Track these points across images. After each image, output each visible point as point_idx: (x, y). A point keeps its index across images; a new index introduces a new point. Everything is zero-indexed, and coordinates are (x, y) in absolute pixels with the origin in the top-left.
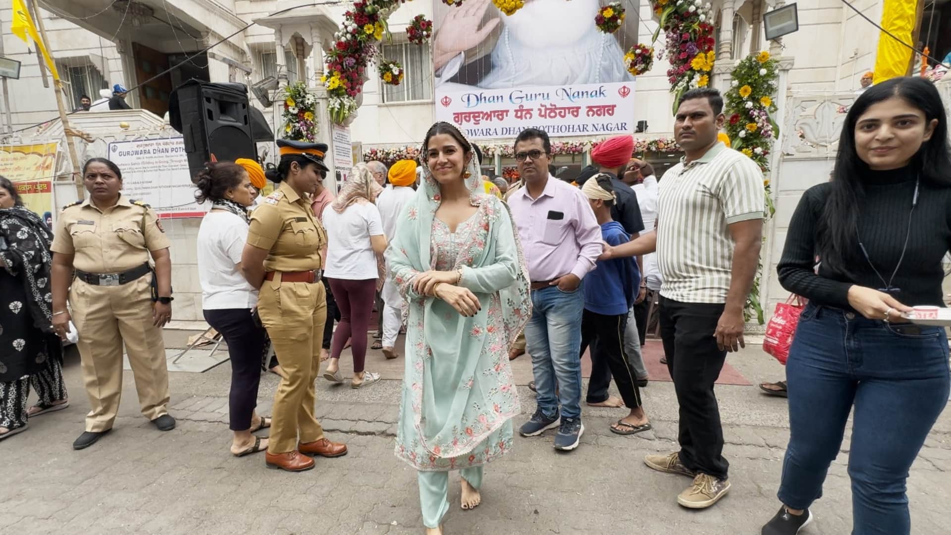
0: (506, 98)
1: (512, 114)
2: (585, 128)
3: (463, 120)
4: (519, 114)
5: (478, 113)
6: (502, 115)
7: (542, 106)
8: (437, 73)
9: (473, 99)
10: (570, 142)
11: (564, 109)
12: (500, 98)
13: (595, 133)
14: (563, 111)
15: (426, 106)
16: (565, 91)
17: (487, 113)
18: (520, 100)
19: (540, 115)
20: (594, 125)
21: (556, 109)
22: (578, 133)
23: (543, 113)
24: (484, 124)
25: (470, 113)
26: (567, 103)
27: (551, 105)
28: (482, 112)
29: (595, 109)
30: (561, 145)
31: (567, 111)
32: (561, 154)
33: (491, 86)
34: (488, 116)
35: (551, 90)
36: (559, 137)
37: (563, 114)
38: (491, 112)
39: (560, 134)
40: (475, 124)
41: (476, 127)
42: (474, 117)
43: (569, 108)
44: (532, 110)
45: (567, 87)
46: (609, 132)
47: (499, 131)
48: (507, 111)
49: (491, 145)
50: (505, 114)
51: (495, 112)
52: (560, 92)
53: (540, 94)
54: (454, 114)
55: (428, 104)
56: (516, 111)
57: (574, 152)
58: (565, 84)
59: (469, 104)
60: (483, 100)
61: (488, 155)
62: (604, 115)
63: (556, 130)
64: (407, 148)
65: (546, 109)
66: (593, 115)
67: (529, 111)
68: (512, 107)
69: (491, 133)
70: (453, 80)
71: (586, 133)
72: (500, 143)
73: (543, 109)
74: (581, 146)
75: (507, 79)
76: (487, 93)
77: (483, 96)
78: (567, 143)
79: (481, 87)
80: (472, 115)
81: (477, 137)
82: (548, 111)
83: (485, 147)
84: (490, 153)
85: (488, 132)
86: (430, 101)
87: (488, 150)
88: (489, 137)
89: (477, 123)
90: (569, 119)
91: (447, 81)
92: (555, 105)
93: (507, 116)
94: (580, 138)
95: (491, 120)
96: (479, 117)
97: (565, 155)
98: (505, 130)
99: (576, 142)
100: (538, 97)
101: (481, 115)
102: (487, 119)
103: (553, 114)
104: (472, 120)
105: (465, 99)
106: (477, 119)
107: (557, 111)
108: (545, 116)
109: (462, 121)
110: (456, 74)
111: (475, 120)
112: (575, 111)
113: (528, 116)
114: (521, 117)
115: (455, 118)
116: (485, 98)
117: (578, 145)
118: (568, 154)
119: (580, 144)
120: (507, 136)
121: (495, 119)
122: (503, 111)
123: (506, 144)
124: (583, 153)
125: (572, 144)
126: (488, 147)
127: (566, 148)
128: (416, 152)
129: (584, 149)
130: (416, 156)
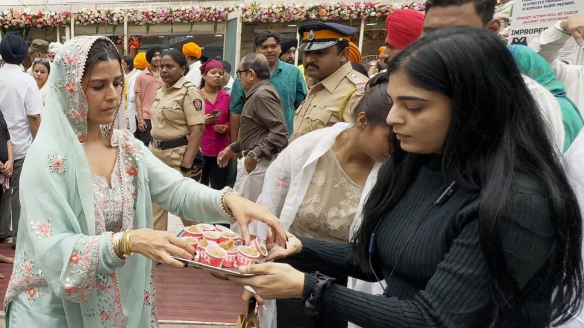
10: (213, 7)
30: (202, 10)
32: (201, 21)
49: (116, 10)
57: (216, 19)
61: (112, 21)
64: (12, 12)
72: (127, 7)
74: (226, 12)
78: (210, 8)
83: (109, 12)
84: (115, 19)
87: (112, 15)
97: (205, 23)
99: (220, 7)
117: (222, 10)
118: (209, 21)
119: (225, 10)
123: (135, 8)
124: (228, 22)
125: (215, 10)
126: (112, 12)
127: (208, 14)
128: (23, 17)
129: (231, 16)
130: (23, 22)
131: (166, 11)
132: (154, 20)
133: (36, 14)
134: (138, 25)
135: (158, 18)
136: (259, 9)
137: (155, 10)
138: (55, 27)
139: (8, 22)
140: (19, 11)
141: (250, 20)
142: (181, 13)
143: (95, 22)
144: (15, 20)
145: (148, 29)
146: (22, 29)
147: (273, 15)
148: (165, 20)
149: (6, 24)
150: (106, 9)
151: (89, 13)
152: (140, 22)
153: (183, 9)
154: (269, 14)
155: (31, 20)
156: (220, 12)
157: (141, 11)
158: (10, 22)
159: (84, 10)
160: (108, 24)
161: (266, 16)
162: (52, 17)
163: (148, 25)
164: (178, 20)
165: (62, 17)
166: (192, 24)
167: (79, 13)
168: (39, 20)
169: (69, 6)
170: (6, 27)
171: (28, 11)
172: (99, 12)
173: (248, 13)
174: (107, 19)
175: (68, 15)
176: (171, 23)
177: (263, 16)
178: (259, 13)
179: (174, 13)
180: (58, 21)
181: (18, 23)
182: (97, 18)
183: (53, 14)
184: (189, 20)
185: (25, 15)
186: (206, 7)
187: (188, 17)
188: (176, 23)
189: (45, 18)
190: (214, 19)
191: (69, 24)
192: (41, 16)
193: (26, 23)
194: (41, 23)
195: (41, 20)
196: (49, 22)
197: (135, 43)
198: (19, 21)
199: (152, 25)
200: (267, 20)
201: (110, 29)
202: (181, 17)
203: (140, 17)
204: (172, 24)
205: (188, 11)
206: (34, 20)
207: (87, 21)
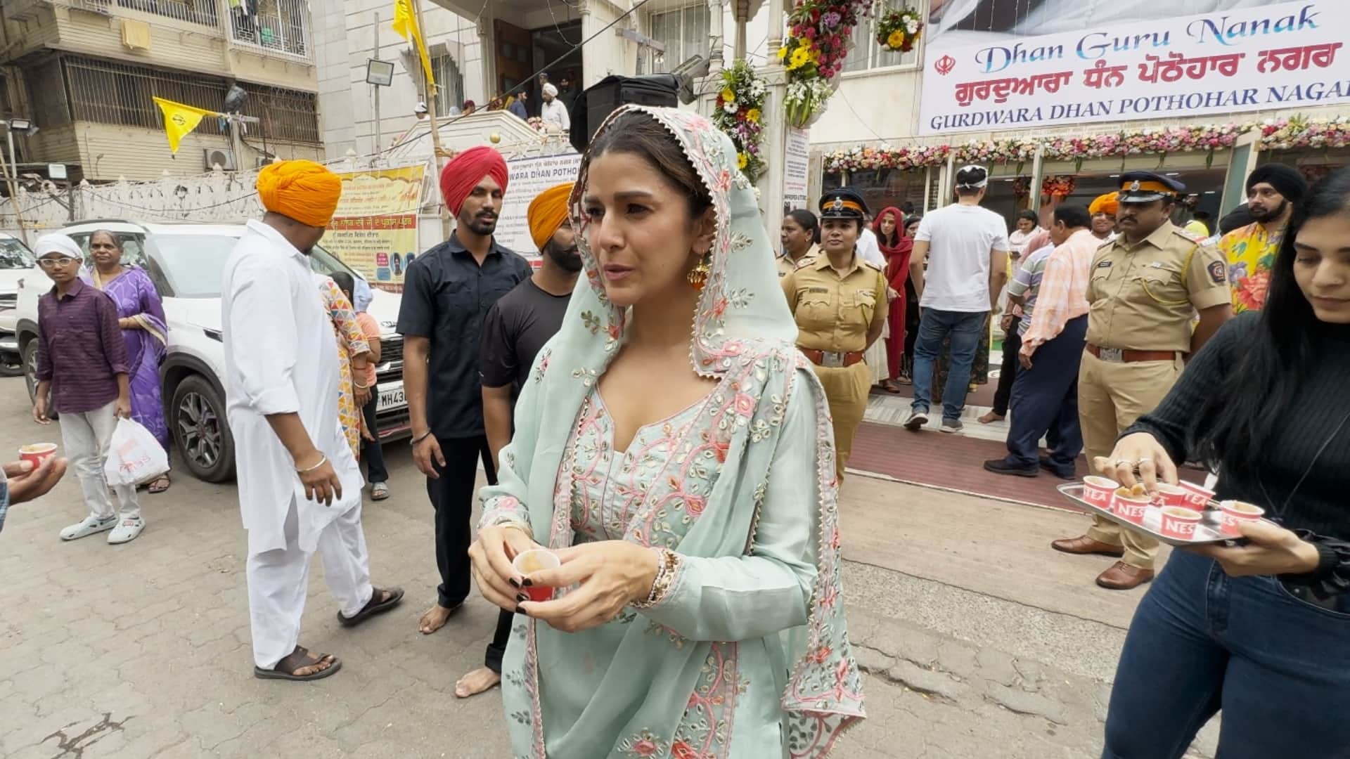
0: (1070, 49)
1: (1078, 78)
2: (1249, 96)
3: (975, 96)
4: (1094, 78)
5: (1008, 81)
6: (1057, 82)
7: (1149, 58)
8: (934, 17)
9: (999, 56)
10: (1208, 127)
11: (1203, 61)
12: (1056, 52)
13: (1276, 104)
14: (1199, 65)
15: (906, 75)
16: (1211, 24)
17: (1024, 81)
18: (1101, 49)
19: (1143, 77)
20: (1273, 90)
21: (1183, 61)
22: (1231, 108)
23: (1149, 73)
24: (1016, 101)
25: (989, 83)
26: (1213, 47)
27: (1172, 55)
28: (1015, 80)
29: (1282, 57)
30: (1184, 133)
31: (1209, 64)
32: (1181, 150)
33: (1037, 29)
34: (1026, 86)
35: (1175, 26)
36: (1181, 118)
37: (1196, 72)
38: (1034, 78)
39: (1185, 111)
40: (997, 101)
41: (999, 107)
42: (997, 90)
43: (1214, 59)
44: (1124, 68)
45: (1215, 17)
46: (1314, 102)
47: (1046, 114)
48: (1068, 75)
49: (1026, 140)
50: (1062, 79)
51: (1041, 78)
52: (1197, 28)
53: (1147, 36)
54: (958, 86)
55: (910, 71)
56: (1089, 73)
57: (1212, 146)
58: (1212, 9)
59: (989, 66)
60: (1020, 56)
61: (1017, 156)
62: (1305, 66)
63: (1175, 105)
64: (863, 150)
65: (1159, 64)
66: (1274, 69)
67: (1117, 71)
68: (1079, 66)
69: (1027, 116)
70: (965, 25)
71: (1249, 106)
72: (1043, 134)
73: (1151, 64)
74: (1235, 134)
75: (1075, 13)
76: (1029, 44)
77: (1020, 49)
78: (1200, 130)
79: (1020, 34)
80: (992, 86)
81: (1000, 126)
82: (1161, 69)
83: (1013, 143)
84: (1022, 153)
85: (1022, 115)
86: (914, 65)
87: (1018, 148)
88: (1022, 123)
89: (1002, 99)
90: (1213, 81)
91: (953, 28)
92: (1180, 55)
93: (1066, 82)
94: (1231, 119)
95: (1031, 93)
96: (1007, 87)
97: (1189, 153)
98: (1058, 110)
99: (1223, 126)
100: (1142, 41)
101: (1012, 85)
102: (1023, 92)
103: (1173, 73)
104: (993, 95)
105: (984, 57)
106: (1002, 92)
107: (1185, 67)
108: (1153, 78)
109: (971, 99)
110: (972, 14)
111: (998, 95)
112: (1229, 64)
113: (1114, 80)
114: (1098, 84)
115: (958, 93)
116: (1024, 52)
117: (1225, 131)
118: (1198, 149)
119: (1233, 130)
120: (1063, 120)
121: (1040, 91)
122: (1058, 76)
123: (1057, 135)
124: (1236, 149)
125: (1211, 131)
126: (1018, 144)
127: (1196, 139)
128: (879, 155)
129: (1241, 141)
130: (878, 162)
131: (1114, 137)
132: (1091, 152)
133: (898, 151)
134: (1062, 160)
135: (1099, 148)
136: (1307, 126)
137: (1093, 137)
138: (925, 167)
139: (856, 164)
140: (874, 148)
141: (1284, 145)
142: (1141, 139)
143: (989, 160)
144: (867, 161)
145: (1078, 167)
146: (876, 172)
147: (1338, 135)
148: (1110, 151)
149: (854, 166)
150: (1009, 139)
151: (980, 146)
152: (1065, 155)
153: (1147, 132)
154: (1331, 135)
155: (889, 159)
156: (1220, 134)
157: (1068, 139)
158: (860, 164)
159: (973, 141)
160: (1009, 162)
161: (1321, 138)
162: (921, 154)
163: (1079, 161)
164: (1136, 150)
165: (937, 153)
166: (1163, 157)
167: (963, 147)
168: (901, 159)
169: (949, 138)
170: (854, 170)
171: (886, 147)
172: (997, 144)
173: (1280, 133)
174: (1008, 153)
175: (945, 150)
176: (1122, 155)
177: (1315, 138)
178: (1305, 132)
179: (1129, 141)
180: (931, 159)
181: (871, 165)
182: (992, 153)
183: (923, 149)
184: (1156, 150)
185: (882, 152)
186: (1193, 127)
187: (1156, 145)
188: (1133, 155)
189: (911, 156)
190: (1207, 147)
191: (945, 163)
192: (905, 152)
193: (882, 163)
194: (903, 163)
195: (904, 159)
196: (916, 162)
197: (1061, 187)
198: (873, 161)
199: (1086, 159)
200: (1323, 143)
201: (1013, 169)
202: (1142, 146)
203: (1065, 148)
204: (1124, 157)
205: (1156, 136)
206: (894, 160)
207: (976, 157)
